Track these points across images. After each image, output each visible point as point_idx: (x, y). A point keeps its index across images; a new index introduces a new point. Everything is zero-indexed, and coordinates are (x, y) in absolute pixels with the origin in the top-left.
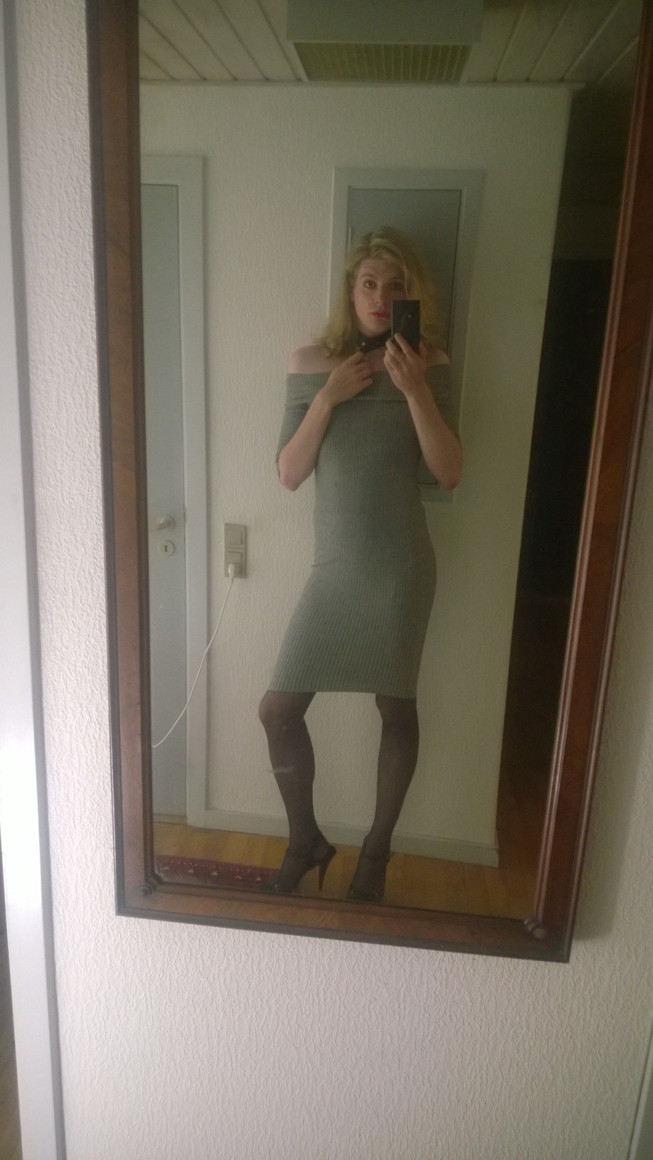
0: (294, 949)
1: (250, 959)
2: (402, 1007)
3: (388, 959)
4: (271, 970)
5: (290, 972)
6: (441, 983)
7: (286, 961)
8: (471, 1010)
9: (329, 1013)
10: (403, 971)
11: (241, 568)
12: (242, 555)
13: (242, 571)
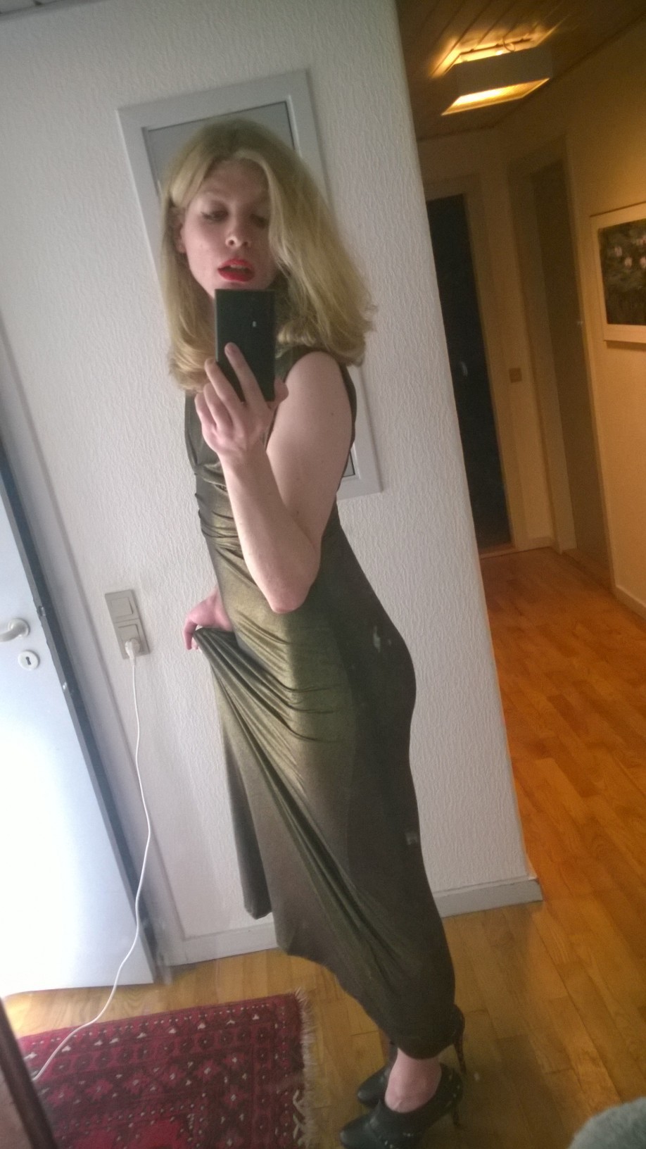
11: (140, 642)
12: (137, 625)
13: (144, 647)
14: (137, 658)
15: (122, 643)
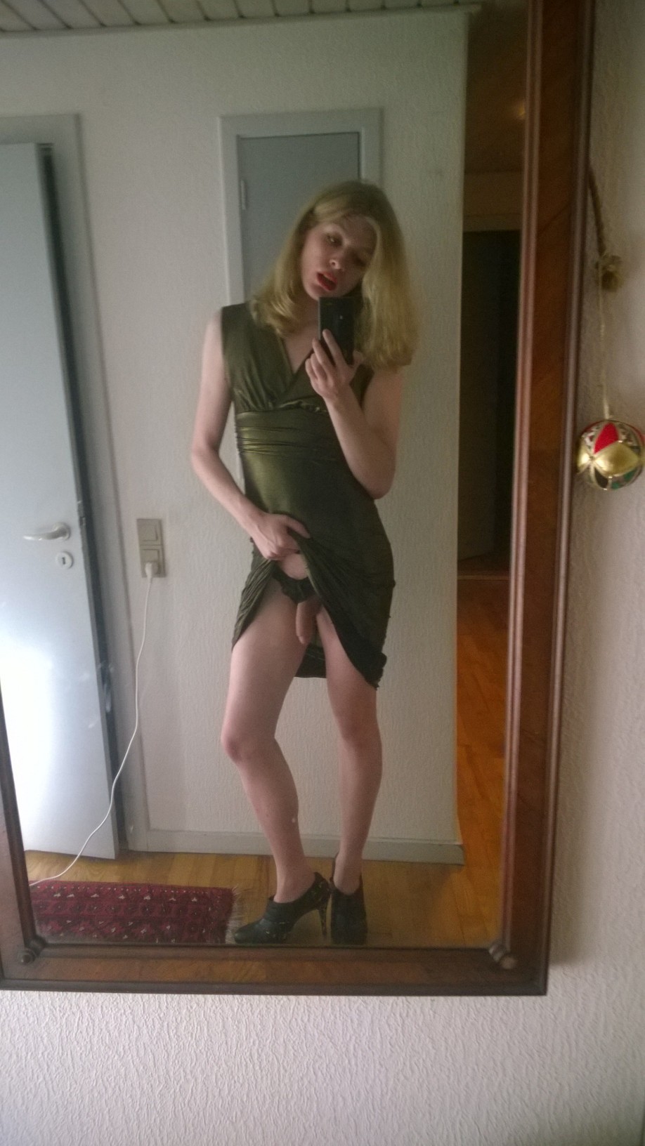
0: (217, 1008)
1: (165, 1024)
2: (353, 1062)
3: (330, 1009)
4: (192, 1034)
5: (215, 1035)
6: (396, 1030)
7: (208, 1023)
8: (435, 1058)
9: (267, 1079)
10: (349, 1021)
11: (159, 567)
12: (158, 552)
13: (161, 570)
14: (154, 579)
15: (143, 563)
